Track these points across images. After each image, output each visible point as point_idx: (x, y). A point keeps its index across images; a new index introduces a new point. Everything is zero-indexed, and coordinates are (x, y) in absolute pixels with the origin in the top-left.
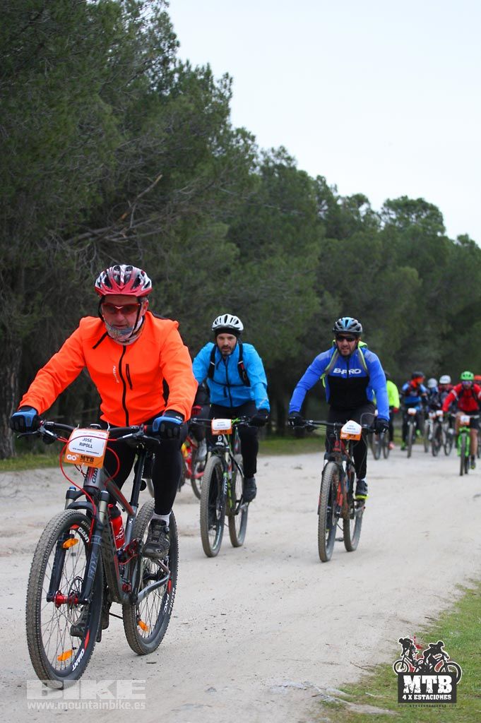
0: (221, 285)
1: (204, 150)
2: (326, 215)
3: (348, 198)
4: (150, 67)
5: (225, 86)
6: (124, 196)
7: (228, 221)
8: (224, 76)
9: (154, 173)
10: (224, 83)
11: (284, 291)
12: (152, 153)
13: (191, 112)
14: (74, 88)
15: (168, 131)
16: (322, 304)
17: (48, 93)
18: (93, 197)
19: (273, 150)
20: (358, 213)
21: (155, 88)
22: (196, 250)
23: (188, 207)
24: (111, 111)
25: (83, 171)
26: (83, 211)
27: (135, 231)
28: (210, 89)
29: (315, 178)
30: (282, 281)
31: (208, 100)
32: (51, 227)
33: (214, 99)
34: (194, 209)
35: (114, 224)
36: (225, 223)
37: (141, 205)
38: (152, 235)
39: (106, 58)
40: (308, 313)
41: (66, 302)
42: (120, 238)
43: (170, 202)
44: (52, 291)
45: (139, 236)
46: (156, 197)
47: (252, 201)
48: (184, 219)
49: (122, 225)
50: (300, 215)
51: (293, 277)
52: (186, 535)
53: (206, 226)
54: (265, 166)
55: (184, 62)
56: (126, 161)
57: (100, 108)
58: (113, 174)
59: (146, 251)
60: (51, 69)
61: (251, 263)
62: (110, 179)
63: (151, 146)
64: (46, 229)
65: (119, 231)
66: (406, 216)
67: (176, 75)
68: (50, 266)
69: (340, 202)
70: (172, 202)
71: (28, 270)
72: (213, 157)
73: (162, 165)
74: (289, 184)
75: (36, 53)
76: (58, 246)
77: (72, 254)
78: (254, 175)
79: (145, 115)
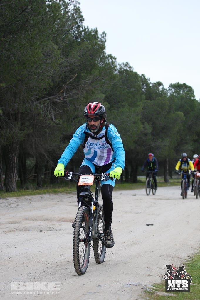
1: (95, 64)
2: (145, 90)
3: (154, 83)
4: (72, 29)
5: (103, 37)
6: (62, 83)
7: (105, 93)
8: (103, 33)
9: (74, 73)
10: (103, 36)
11: (128, 122)
12: (73, 65)
13: (89, 48)
14: (41, 39)
15: (80, 56)
16: (144, 128)
17: (30, 41)
18: (49, 83)
19: (123, 64)
20: (159, 90)
21: (74, 38)
23: (88, 87)
24: (57, 48)
25: (45, 73)
26: (45, 89)
27: (66, 97)
28: (97, 38)
29: (141, 75)
30: (127, 118)
31: (96, 43)
32: (32, 96)
33: (99, 43)
34: (91, 88)
35: (58, 94)
36: (103, 94)
37: (68, 87)
38: (73, 99)
39: (54, 26)
40: (138, 131)
41: (38, 127)
42: (60, 100)
43: (81, 85)
44: (32, 122)
45: (68, 100)
46: (75, 83)
47: (114, 85)
48: (87, 92)
49: (61, 95)
50: (135, 91)
51: (132, 116)
53: (96, 95)
54: (120, 70)
55: (86, 27)
56: (63, 68)
57: (52, 46)
58: (57, 74)
59: (71, 106)
60: (31, 31)
61: (114, 110)
62: (56, 76)
63: (73, 62)
64: (29, 96)
65: (60, 97)
66: (178, 91)
67: (83, 33)
68: (31, 112)
69: (151, 85)
70: (82, 85)
71: (22, 113)
72: (98, 66)
73: (77, 70)
74: (130, 78)
75: (25, 24)
76: (35, 103)
77: (40, 107)
78: (116, 74)
79: (70, 49)
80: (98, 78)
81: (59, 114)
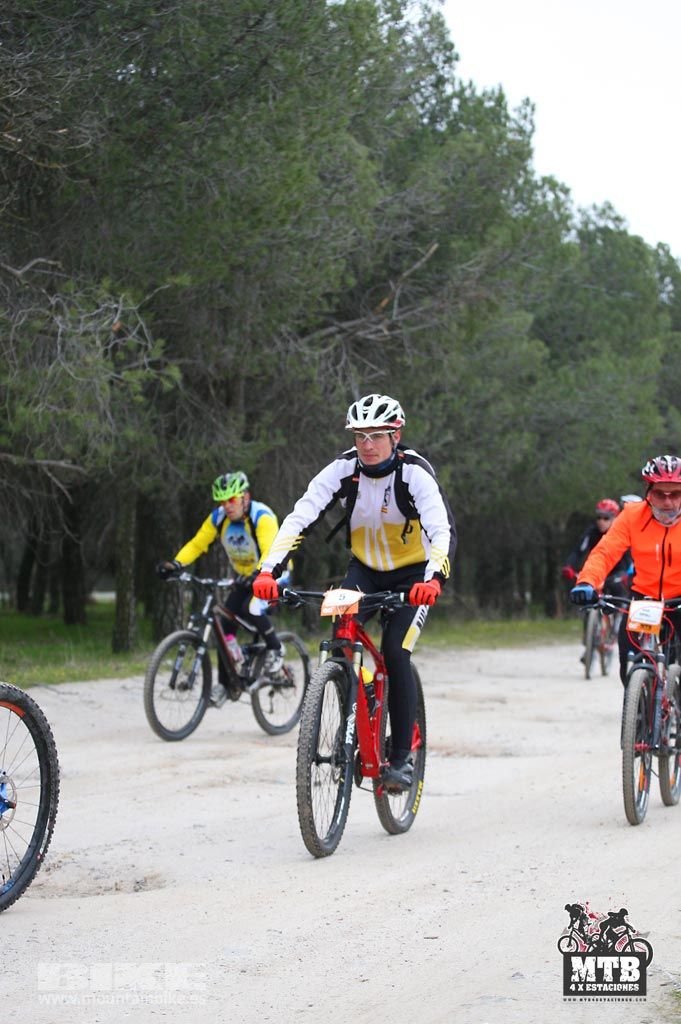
0: (523, 400)
1: (497, 208)
2: (671, 299)
4: (418, 90)
5: (525, 117)
6: (384, 273)
7: (533, 309)
8: (523, 101)
9: (425, 242)
10: (523, 111)
11: (612, 408)
12: (422, 212)
13: (477, 155)
14: (310, 124)
15: (445, 181)
16: (666, 426)
17: (274, 131)
18: (341, 277)
19: (595, 207)
21: (426, 121)
22: (488, 351)
23: (475, 289)
24: (366, 154)
25: (326, 239)
26: (328, 296)
27: (400, 324)
28: (503, 120)
29: (655, 247)
30: (609, 392)
31: (501, 137)
32: (282, 320)
33: (510, 136)
34: (484, 292)
35: (371, 314)
36: (527, 311)
37: (409, 287)
38: (424, 330)
39: (356, 79)
40: (647, 438)
41: (303, 425)
42: (380, 334)
43: (449, 282)
44: (284, 410)
45: (405, 332)
46: (429, 275)
47: (565, 279)
48: (470, 306)
49: (381, 316)
50: (635, 299)
51: (625, 387)
52: (477, 756)
53: (502, 317)
54: (584, 229)
56: (387, 224)
57: (350, 149)
58: (369, 244)
59: (416, 352)
60: (278, 98)
61: (566, 368)
62: (364, 251)
63: (422, 203)
64: (274, 322)
65: (378, 324)
67: (456, 102)
68: (281, 374)
70: (453, 283)
71: (250, 380)
72: (510, 217)
73: (437, 229)
74: (618, 254)
75: (256, 75)
76: (292, 345)
77: (311, 357)
78: (569, 243)
79: (413, 160)
80: (510, 256)
81: (377, 381)
